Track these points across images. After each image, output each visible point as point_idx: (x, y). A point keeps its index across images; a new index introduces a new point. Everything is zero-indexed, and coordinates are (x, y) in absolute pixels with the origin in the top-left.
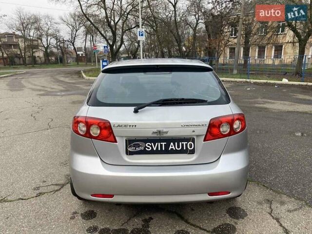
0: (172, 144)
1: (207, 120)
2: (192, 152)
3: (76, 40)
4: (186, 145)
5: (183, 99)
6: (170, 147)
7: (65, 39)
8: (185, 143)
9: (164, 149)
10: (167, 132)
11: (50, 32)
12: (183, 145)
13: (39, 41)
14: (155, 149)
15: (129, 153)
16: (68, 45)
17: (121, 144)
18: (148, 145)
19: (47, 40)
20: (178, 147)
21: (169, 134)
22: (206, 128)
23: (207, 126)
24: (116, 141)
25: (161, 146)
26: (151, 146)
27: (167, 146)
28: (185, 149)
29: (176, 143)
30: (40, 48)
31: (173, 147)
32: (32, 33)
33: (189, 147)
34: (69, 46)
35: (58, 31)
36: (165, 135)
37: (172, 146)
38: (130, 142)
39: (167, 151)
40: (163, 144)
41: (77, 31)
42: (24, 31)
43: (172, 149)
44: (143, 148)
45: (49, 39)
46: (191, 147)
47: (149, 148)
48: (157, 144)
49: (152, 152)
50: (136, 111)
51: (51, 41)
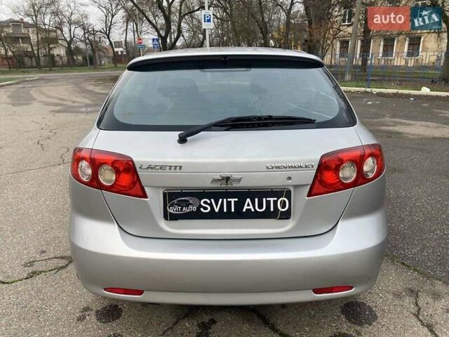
0: (248, 200)
1: (315, 157)
2: (286, 216)
3: (112, 30)
4: (275, 203)
5: (270, 117)
6: (246, 207)
7: (96, 29)
8: (272, 200)
9: (233, 210)
10: (239, 180)
11: (74, 18)
12: (268, 203)
13: (59, 32)
14: (217, 210)
15: (169, 217)
16: (100, 38)
17: (155, 200)
18: (205, 203)
19: (70, 30)
20: (260, 206)
21: (243, 184)
22: (312, 173)
23: (316, 167)
24: (145, 196)
25: (229, 204)
26: (211, 205)
27: (240, 205)
28: (272, 210)
29: (256, 200)
30: (60, 42)
31: (251, 207)
32: (48, 20)
33: (279, 207)
34: (103, 39)
35: (86, 17)
36: (235, 185)
37: (248, 205)
38: (171, 197)
39: (239, 214)
40: (233, 200)
41: (113, 16)
42: (36, 17)
43: (248, 210)
44: (194, 209)
45: (72, 29)
46: (284, 207)
47: (206, 209)
48: (221, 200)
49: (212, 215)
50: (182, 140)
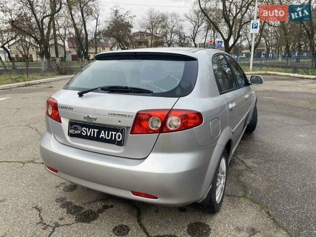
0: (103, 131)
1: (134, 111)
2: (120, 144)
3: (197, 36)
4: (115, 135)
5: (127, 88)
6: (101, 135)
7: (186, 35)
8: (114, 133)
9: (95, 136)
10: (96, 119)
11: (175, 29)
12: (112, 134)
13: (165, 38)
14: (89, 134)
15: (71, 135)
16: (188, 41)
18: (84, 130)
19: (171, 37)
20: (108, 136)
22: (132, 120)
23: (134, 117)
24: (60, 122)
25: (94, 132)
26: (86, 131)
27: (99, 133)
28: (113, 139)
29: (107, 132)
30: (165, 44)
31: (104, 136)
32: (159, 31)
33: (117, 138)
34: (190, 42)
35: (182, 28)
36: (94, 122)
38: (72, 124)
39: (97, 139)
40: (96, 130)
41: (198, 27)
42: (153, 29)
43: (102, 137)
44: (79, 132)
45: (173, 36)
46: (119, 138)
47: (84, 133)
48: (91, 130)
49: (86, 137)
50: (81, 95)
51: (175, 38)
